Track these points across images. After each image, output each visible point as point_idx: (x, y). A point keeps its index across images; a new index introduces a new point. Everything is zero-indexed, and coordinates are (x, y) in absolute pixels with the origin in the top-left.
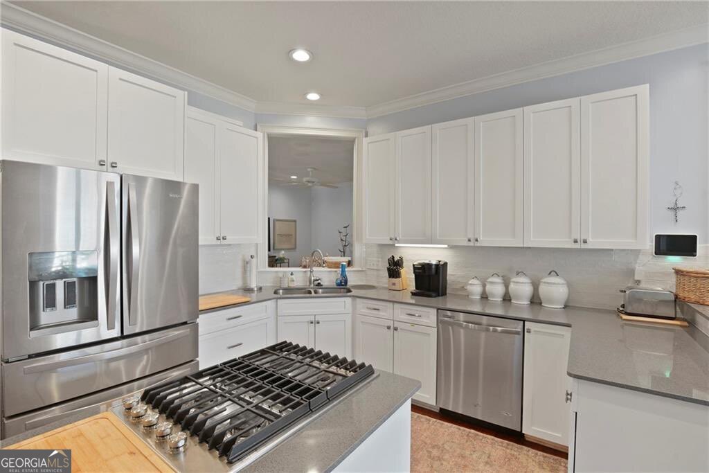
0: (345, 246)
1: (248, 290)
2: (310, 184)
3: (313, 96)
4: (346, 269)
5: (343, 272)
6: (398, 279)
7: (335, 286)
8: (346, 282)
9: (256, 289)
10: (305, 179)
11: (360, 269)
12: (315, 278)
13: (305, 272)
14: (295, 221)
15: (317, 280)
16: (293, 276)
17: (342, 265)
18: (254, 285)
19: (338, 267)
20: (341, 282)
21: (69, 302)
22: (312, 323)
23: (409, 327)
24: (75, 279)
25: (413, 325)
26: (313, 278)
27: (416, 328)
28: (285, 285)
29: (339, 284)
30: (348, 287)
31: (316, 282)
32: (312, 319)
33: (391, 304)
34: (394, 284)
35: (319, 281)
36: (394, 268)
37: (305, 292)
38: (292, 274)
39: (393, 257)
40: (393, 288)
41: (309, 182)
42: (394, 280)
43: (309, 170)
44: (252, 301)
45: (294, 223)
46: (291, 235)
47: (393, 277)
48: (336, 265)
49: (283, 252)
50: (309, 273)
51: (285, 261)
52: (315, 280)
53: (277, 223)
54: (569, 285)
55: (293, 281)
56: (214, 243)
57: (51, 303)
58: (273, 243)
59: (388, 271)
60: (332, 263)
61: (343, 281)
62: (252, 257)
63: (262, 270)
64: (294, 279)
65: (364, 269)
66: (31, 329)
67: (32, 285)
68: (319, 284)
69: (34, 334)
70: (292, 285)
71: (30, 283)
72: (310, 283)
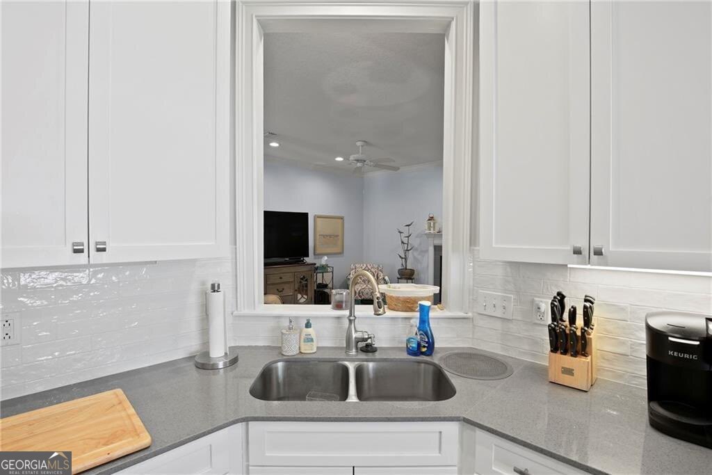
0: (407, 250)
1: (204, 364)
2: (359, 164)
4: (431, 314)
5: (424, 321)
7: (406, 356)
8: (431, 346)
9: (221, 365)
10: (352, 158)
11: (461, 314)
12: (359, 335)
13: (339, 318)
14: (342, 218)
15: (365, 340)
16: (309, 330)
17: (421, 306)
18: (218, 353)
19: (412, 310)
20: (419, 346)
26: (354, 335)
29: (416, 350)
30: (436, 359)
31: (361, 345)
34: (569, 372)
35: (369, 341)
38: (308, 325)
40: (566, 380)
41: (358, 161)
42: (567, 360)
43: (359, 144)
45: (340, 221)
46: (337, 236)
47: (566, 353)
48: (408, 304)
49: (326, 258)
50: (346, 322)
51: (329, 270)
52: (358, 341)
53: (318, 219)
55: (312, 340)
58: (313, 245)
59: (550, 335)
60: (398, 299)
61: (423, 344)
62: (215, 288)
63: (246, 311)
64: (313, 336)
65: (470, 315)
68: (369, 348)
70: (308, 350)
72: (348, 345)
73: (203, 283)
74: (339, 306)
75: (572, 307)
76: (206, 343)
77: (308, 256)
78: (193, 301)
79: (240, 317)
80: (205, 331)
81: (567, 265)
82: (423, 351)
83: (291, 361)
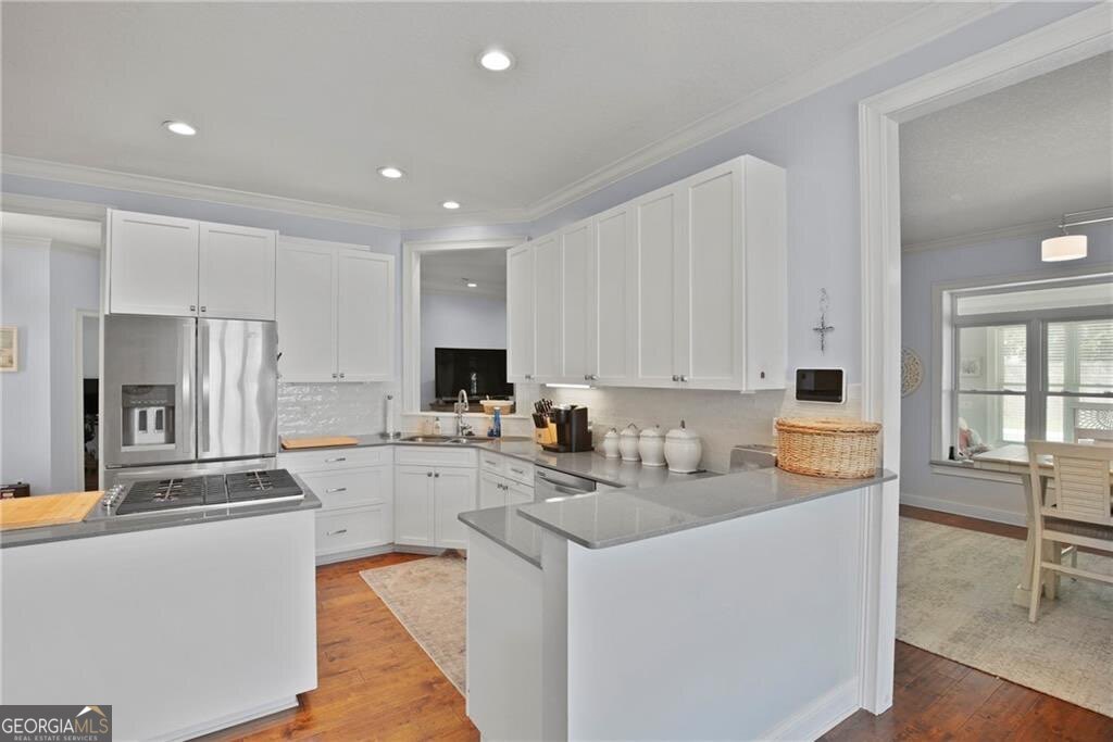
1: (384, 435)
3: (451, 205)
5: (497, 420)
6: (542, 430)
7: (486, 436)
8: (498, 431)
9: (392, 434)
12: (466, 426)
13: (455, 417)
15: (465, 428)
16: (438, 422)
18: (391, 431)
20: (492, 431)
21: (159, 427)
22: (430, 475)
24: (163, 408)
25: (518, 483)
26: (461, 425)
27: (520, 488)
28: (429, 433)
29: (491, 434)
31: (465, 432)
32: (432, 470)
33: (503, 458)
34: (537, 435)
35: (470, 430)
36: (540, 416)
37: (454, 441)
38: (437, 419)
39: (543, 401)
40: (539, 440)
44: (361, 444)
47: (538, 427)
48: (492, 410)
52: (463, 429)
54: (702, 442)
55: (438, 428)
56: (329, 381)
57: (143, 427)
59: (534, 419)
60: (487, 407)
61: (495, 430)
62: (389, 398)
63: (407, 413)
64: (440, 426)
65: (524, 416)
66: (124, 445)
67: (127, 410)
68: (470, 433)
69: (125, 449)
70: (437, 433)
71: (124, 409)
72: (458, 431)
73: (384, 396)
74: (457, 412)
75: (547, 401)
76: (385, 427)
78: (380, 404)
79: (402, 416)
80: (385, 422)
81: (546, 385)
82: (494, 434)
83: (426, 438)
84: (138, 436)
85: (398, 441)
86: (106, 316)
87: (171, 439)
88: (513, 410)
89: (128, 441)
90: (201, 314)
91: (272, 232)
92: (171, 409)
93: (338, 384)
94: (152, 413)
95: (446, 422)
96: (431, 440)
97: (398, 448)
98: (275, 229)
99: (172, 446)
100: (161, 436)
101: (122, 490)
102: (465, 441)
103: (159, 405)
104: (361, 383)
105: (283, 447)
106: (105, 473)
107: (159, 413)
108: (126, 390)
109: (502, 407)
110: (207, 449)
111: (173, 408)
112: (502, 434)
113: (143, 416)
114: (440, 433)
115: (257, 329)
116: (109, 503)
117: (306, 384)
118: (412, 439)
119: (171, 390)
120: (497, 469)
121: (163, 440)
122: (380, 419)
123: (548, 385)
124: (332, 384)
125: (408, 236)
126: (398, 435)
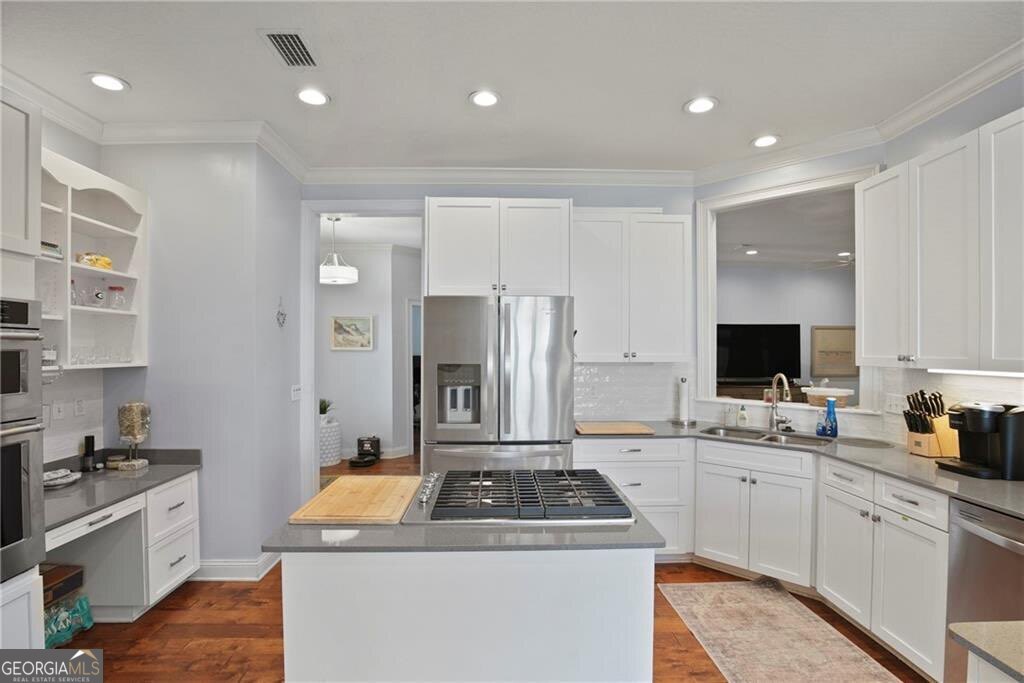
1: (677, 423)
3: (766, 141)
5: (830, 413)
6: (927, 435)
7: (815, 435)
8: (834, 433)
9: (686, 423)
11: (871, 412)
12: (781, 419)
13: (767, 407)
15: (783, 422)
16: (743, 412)
17: (830, 402)
18: (684, 418)
19: (822, 405)
20: (824, 428)
21: (466, 406)
22: (744, 480)
23: (897, 519)
24: (470, 387)
25: (905, 518)
26: (775, 417)
27: (910, 525)
28: (732, 423)
29: (822, 432)
30: (837, 439)
31: (783, 427)
32: (746, 474)
33: (870, 475)
34: (918, 444)
35: (787, 424)
36: (920, 415)
37: (767, 439)
38: (743, 409)
39: (922, 393)
40: (917, 450)
42: (919, 436)
44: (656, 434)
46: (849, 353)
47: (917, 431)
48: (822, 401)
49: (827, 381)
52: (778, 422)
53: (818, 331)
55: (745, 419)
56: (619, 361)
57: (454, 405)
58: (809, 364)
59: (906, 419)
60: (814, 396)
61: (828, 428)
62: (683, 380)
63: (702, 398)
64: (746, 416)
65: (879, 413)
66: (439, 422)
67: (441, 389)
68: (788, 429)
69: (440, 426)
70: (742, 425)
71: (439, 387)
72: (771, 425)
73: (677, 379)
74: (769, 400)
75: (933, 394)
76: (678, 414)
77: (799, 377)
78: (671, 388)
79: (698, 402)
80: (677, 408)
81: (926, 370)
82: (828, 433)
83: (729, 430)
84: (450, 414)
85: (693, 432)
86: (425, 298)
87: (477, 419)
88: (853, 401)
89: (442, 420)
90: (502, 292)
91: (566, 201)
92: (477, 389)
93: (629, 364)
94: (461, 391)
95: (753, 411)
96: (737, 434)
97: (699, 441)
98: (568, 198)
99: (477, 426)
100: (468, 415)
101: (437, 480)
102: (783, 438)
103: (467, 385)
104: (651, 364)
105: (577, 433)
106: (424, 447)
107: (467, 392)
108: (441, 367)
109: (839, 398)
110: (508, 431)
111: (479, 388)
112: (839, 433)
113: (454, 393)
114: (747, 425)
115: (546, 305)
116: (424, 500)
117: (593, 364)
118: (712, 431)
119: (477, 370)
120: (854, 487)
121: (470, 419)
122: (670, 404)
123: (929, 371)
124: (624, 364)
125: (701, 193)
126: (693, 424)
